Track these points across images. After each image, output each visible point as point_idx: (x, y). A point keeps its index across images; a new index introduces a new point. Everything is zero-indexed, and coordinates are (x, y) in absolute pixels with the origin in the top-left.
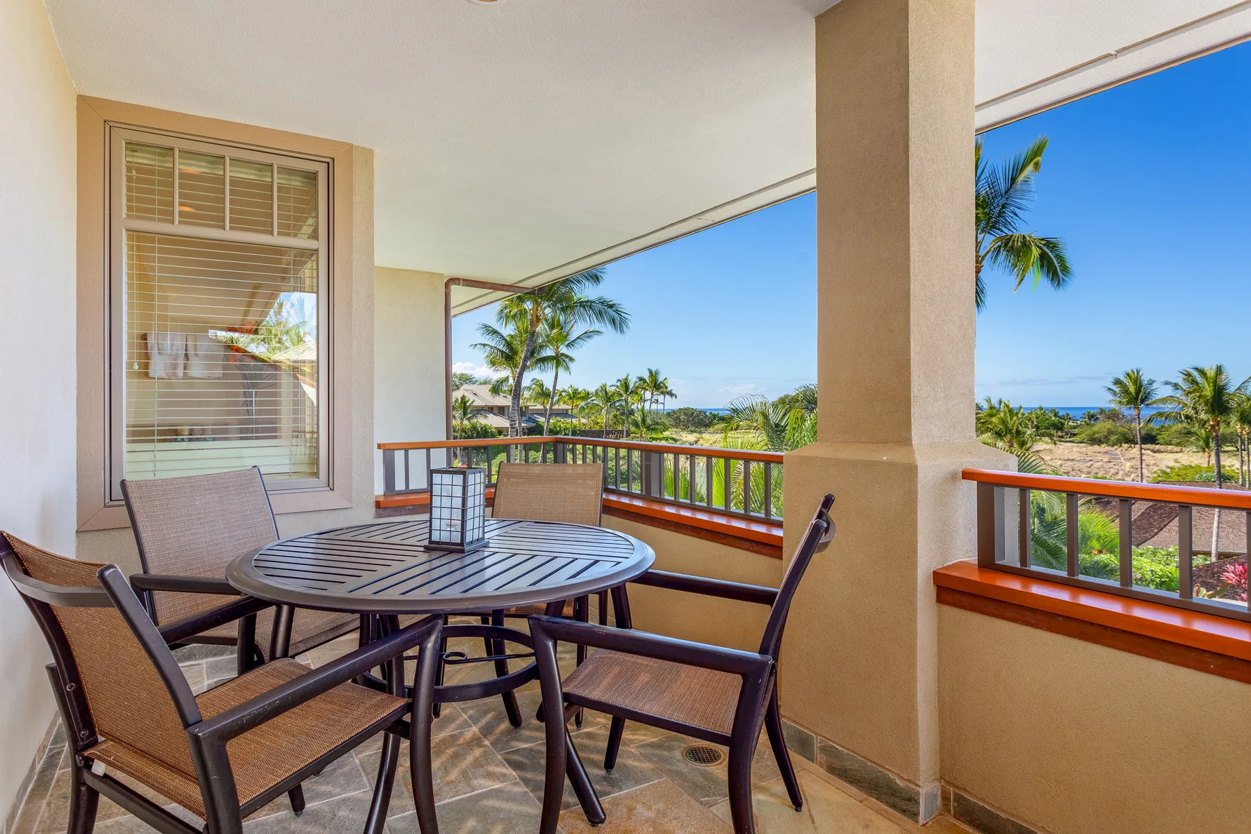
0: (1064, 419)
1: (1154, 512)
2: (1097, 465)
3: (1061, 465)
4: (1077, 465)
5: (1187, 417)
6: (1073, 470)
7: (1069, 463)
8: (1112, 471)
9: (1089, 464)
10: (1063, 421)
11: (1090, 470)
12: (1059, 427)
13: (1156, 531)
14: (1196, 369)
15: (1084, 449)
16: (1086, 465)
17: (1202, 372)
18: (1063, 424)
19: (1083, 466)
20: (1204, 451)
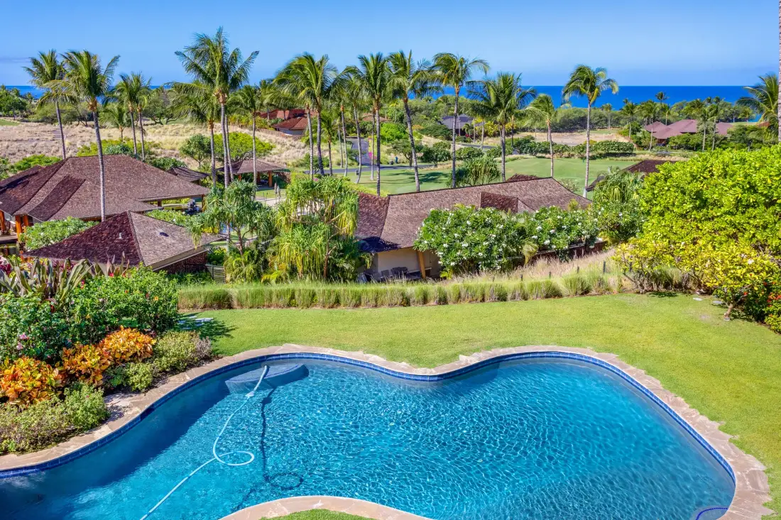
0: (26, 98)
1: (63, 187)
2: (41, 144)
3: (8, 147)
4: (23, 146)
5: (72, 98)
6: (19, 151)
7: (16, 144)
8: (54, 149)
9: (33, 144)
10: (25, 100)
11: (34, 149)
12: (21, 107)
13: (61, 204)
14: (74, 53)
15: (35, 129)
16: (30, 145)
17: (78, 55)
18: (24, 104)
19: (29, 146)
20: (118, 127)
